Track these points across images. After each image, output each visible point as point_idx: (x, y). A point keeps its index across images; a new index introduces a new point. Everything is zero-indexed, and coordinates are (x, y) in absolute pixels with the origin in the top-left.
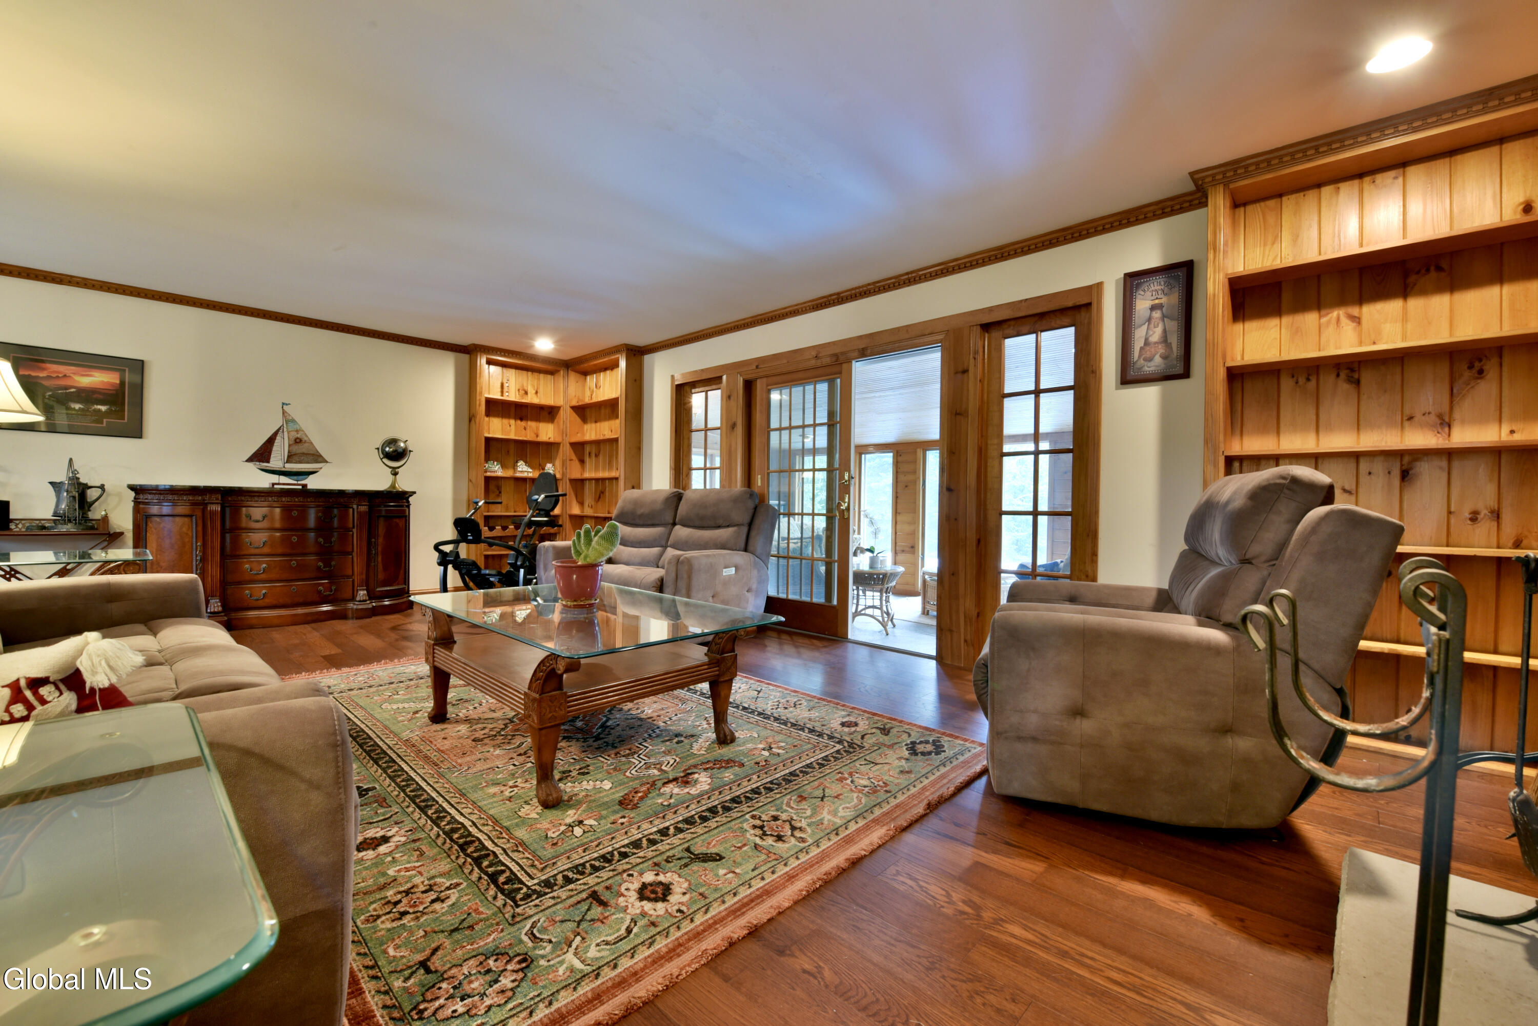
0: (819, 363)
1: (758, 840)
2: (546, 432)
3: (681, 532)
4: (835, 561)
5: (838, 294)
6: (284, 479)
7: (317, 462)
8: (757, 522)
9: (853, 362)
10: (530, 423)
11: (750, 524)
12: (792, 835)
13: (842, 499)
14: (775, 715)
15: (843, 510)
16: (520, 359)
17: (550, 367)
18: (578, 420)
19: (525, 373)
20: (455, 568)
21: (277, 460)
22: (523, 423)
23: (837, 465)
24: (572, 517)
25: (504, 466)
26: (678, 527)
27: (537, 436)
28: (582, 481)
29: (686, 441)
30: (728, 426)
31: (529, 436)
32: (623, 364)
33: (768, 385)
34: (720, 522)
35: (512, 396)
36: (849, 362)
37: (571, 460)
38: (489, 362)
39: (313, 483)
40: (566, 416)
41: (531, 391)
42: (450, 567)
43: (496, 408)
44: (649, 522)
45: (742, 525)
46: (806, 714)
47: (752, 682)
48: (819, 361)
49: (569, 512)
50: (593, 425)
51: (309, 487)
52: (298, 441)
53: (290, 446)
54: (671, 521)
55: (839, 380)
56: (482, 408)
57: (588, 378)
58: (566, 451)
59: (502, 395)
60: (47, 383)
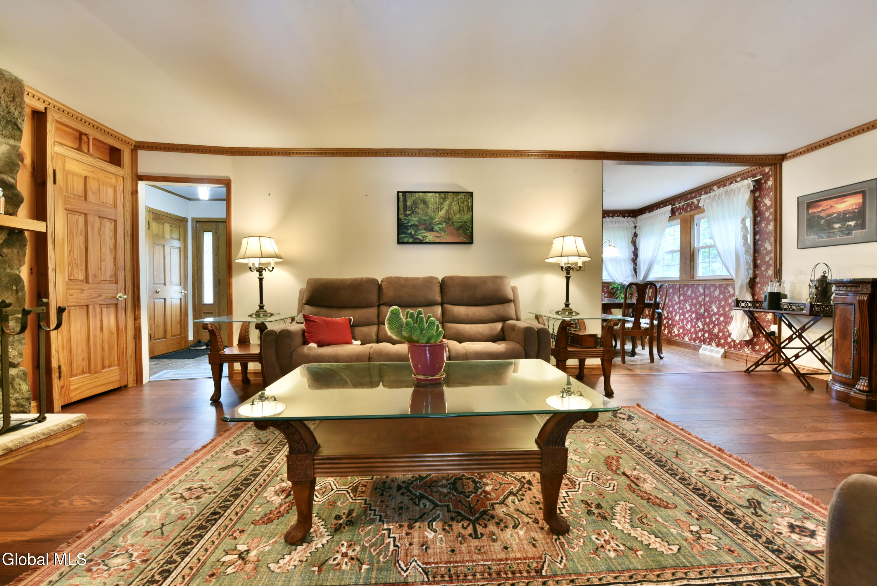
1: (204, 483)
12: (181, 494)
60: (822, 214)
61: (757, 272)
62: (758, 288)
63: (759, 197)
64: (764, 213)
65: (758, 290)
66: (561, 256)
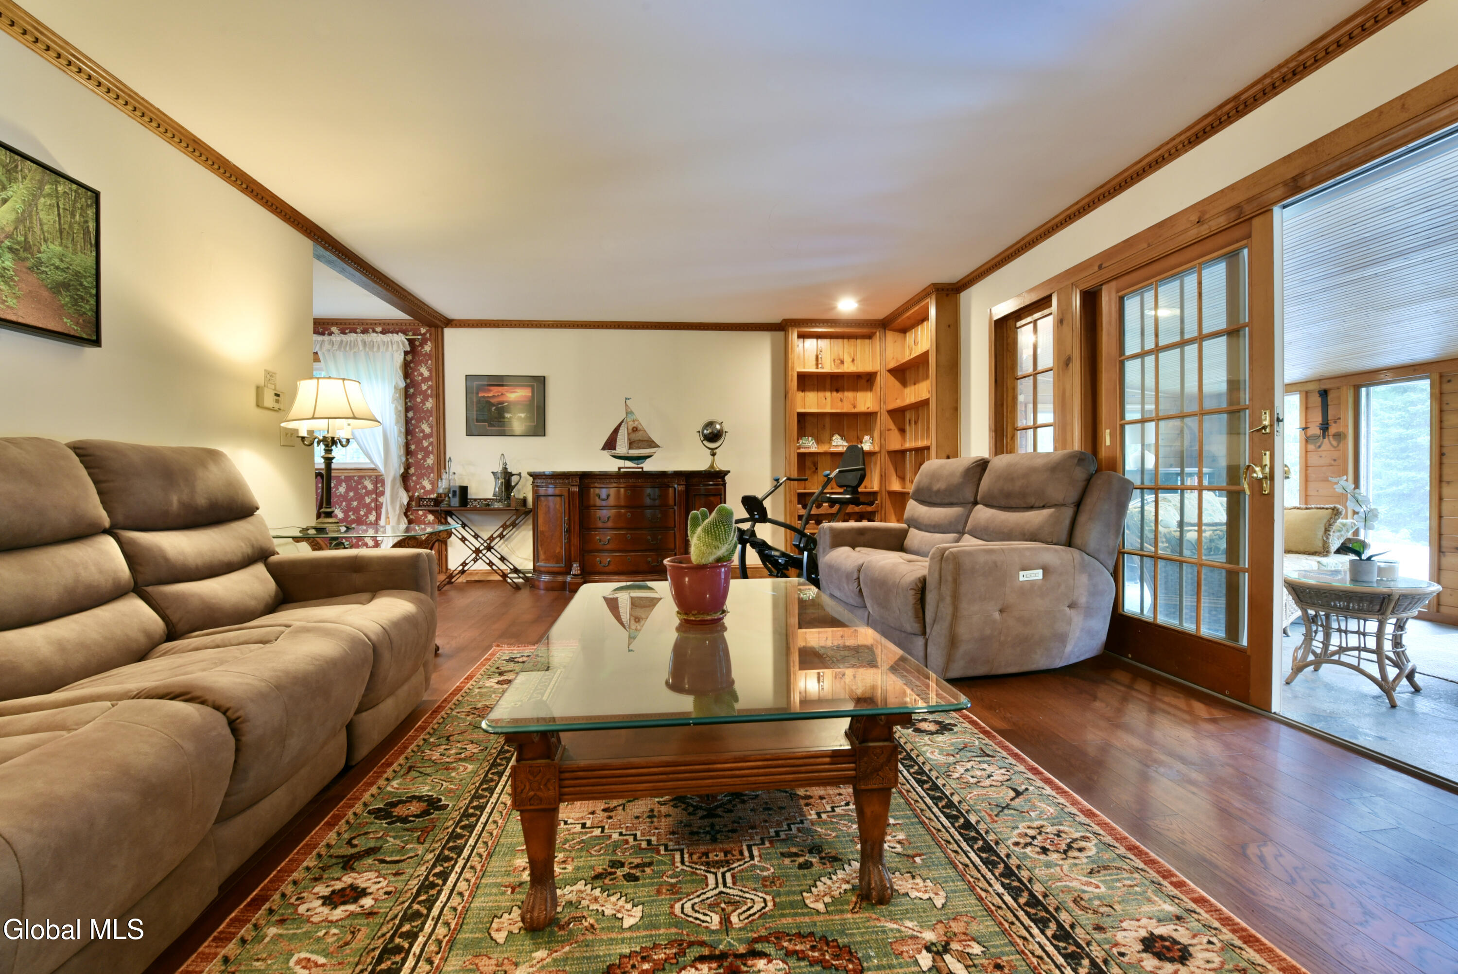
0: (1204, 230)
2: (865, 402)
3: (982, 514)
4: (1244, 570)
5: (1236, 97)
6: (629, 464)
7: (651, 447)
8: (1089, 501)
9: (1276, 210)
10: (846, 394)
11: (1078, 505)
13: (1257, 460)
14: (1013, 862)
15: (1260, 481)
16: (832, 327)
17: (865, 331)
18: (897, 384)
19: (840, 341)
20: (753, 546)
21: (622, 448)
22: (840, 395)
23: (1246, 398)
24: (892, 494)
25: (818, 441)
26: (979, 507)
27: (855, 407)
28: (903, 452)
29: (1010, 391)
30: (1063, 362)
31: (846, 408)
32: (933, 312)
33: (1118, 291)
34: (1032, 500)
35: (828, 367)
36: (1266, 211)
37: (889, 430)
38: (802, 336)
39: (648, 466)
40: (885, 380)
41: (847, 359)
42: (748, 545)
43: (807, 381)
44: (946, 501)
45: (1064, 505)
46: (1077, 881)
47: (1021, 768)
48: (1205, 227)
49: (888, 489)
50: (913, 387)
51: (645, 469)
52: (635, 430)
53: (629, 434)
54: (972, 500)
55: (1246, 251)
56: (794, 383)
57: (908, 334)
58: (884, 421)
59: (817, 368)
60: (493, 401)
61: (410, 460)
62: (413, 481)
63: (411, 362)
64: (420, 385)
65: (412, 484)
66: (313, 418)
